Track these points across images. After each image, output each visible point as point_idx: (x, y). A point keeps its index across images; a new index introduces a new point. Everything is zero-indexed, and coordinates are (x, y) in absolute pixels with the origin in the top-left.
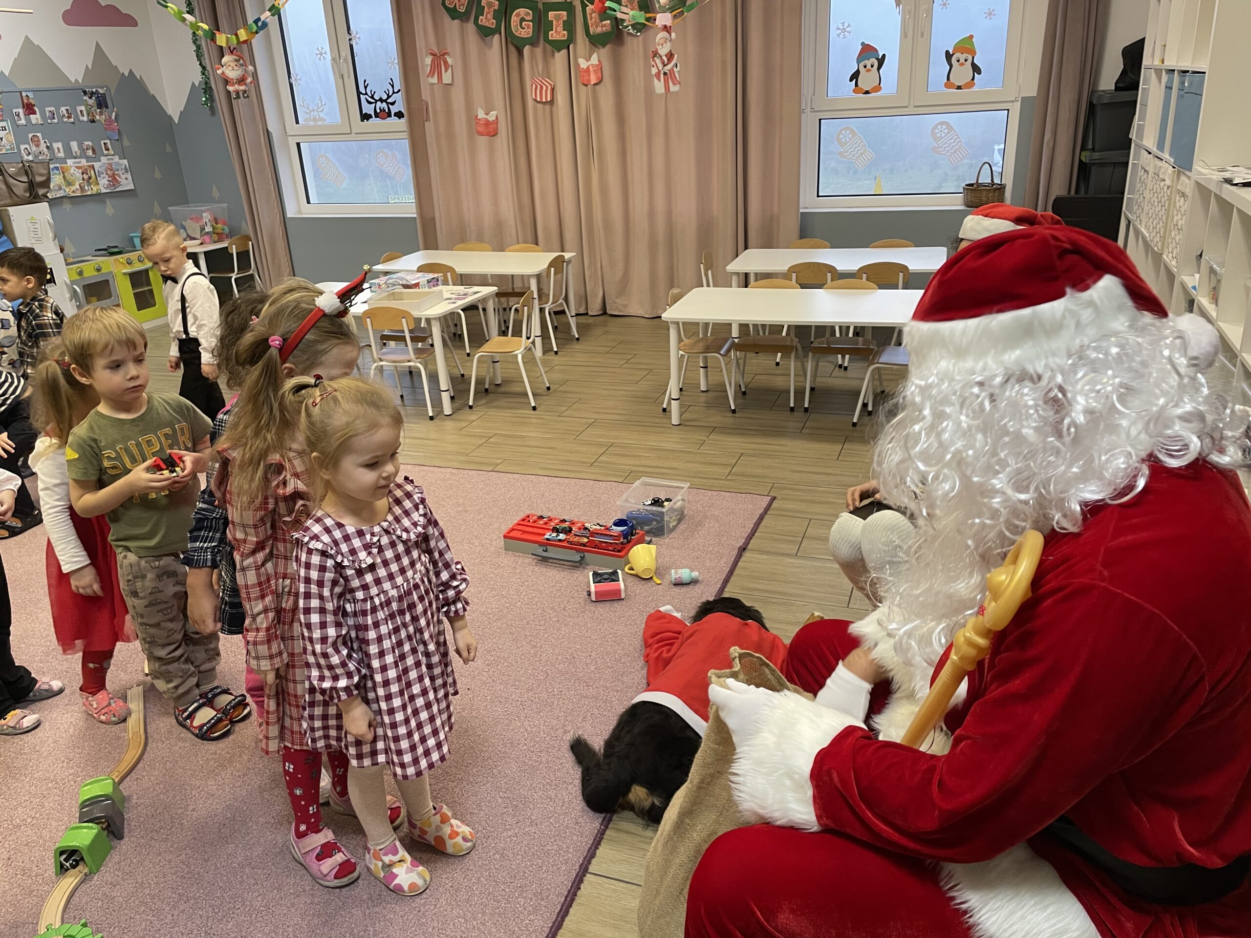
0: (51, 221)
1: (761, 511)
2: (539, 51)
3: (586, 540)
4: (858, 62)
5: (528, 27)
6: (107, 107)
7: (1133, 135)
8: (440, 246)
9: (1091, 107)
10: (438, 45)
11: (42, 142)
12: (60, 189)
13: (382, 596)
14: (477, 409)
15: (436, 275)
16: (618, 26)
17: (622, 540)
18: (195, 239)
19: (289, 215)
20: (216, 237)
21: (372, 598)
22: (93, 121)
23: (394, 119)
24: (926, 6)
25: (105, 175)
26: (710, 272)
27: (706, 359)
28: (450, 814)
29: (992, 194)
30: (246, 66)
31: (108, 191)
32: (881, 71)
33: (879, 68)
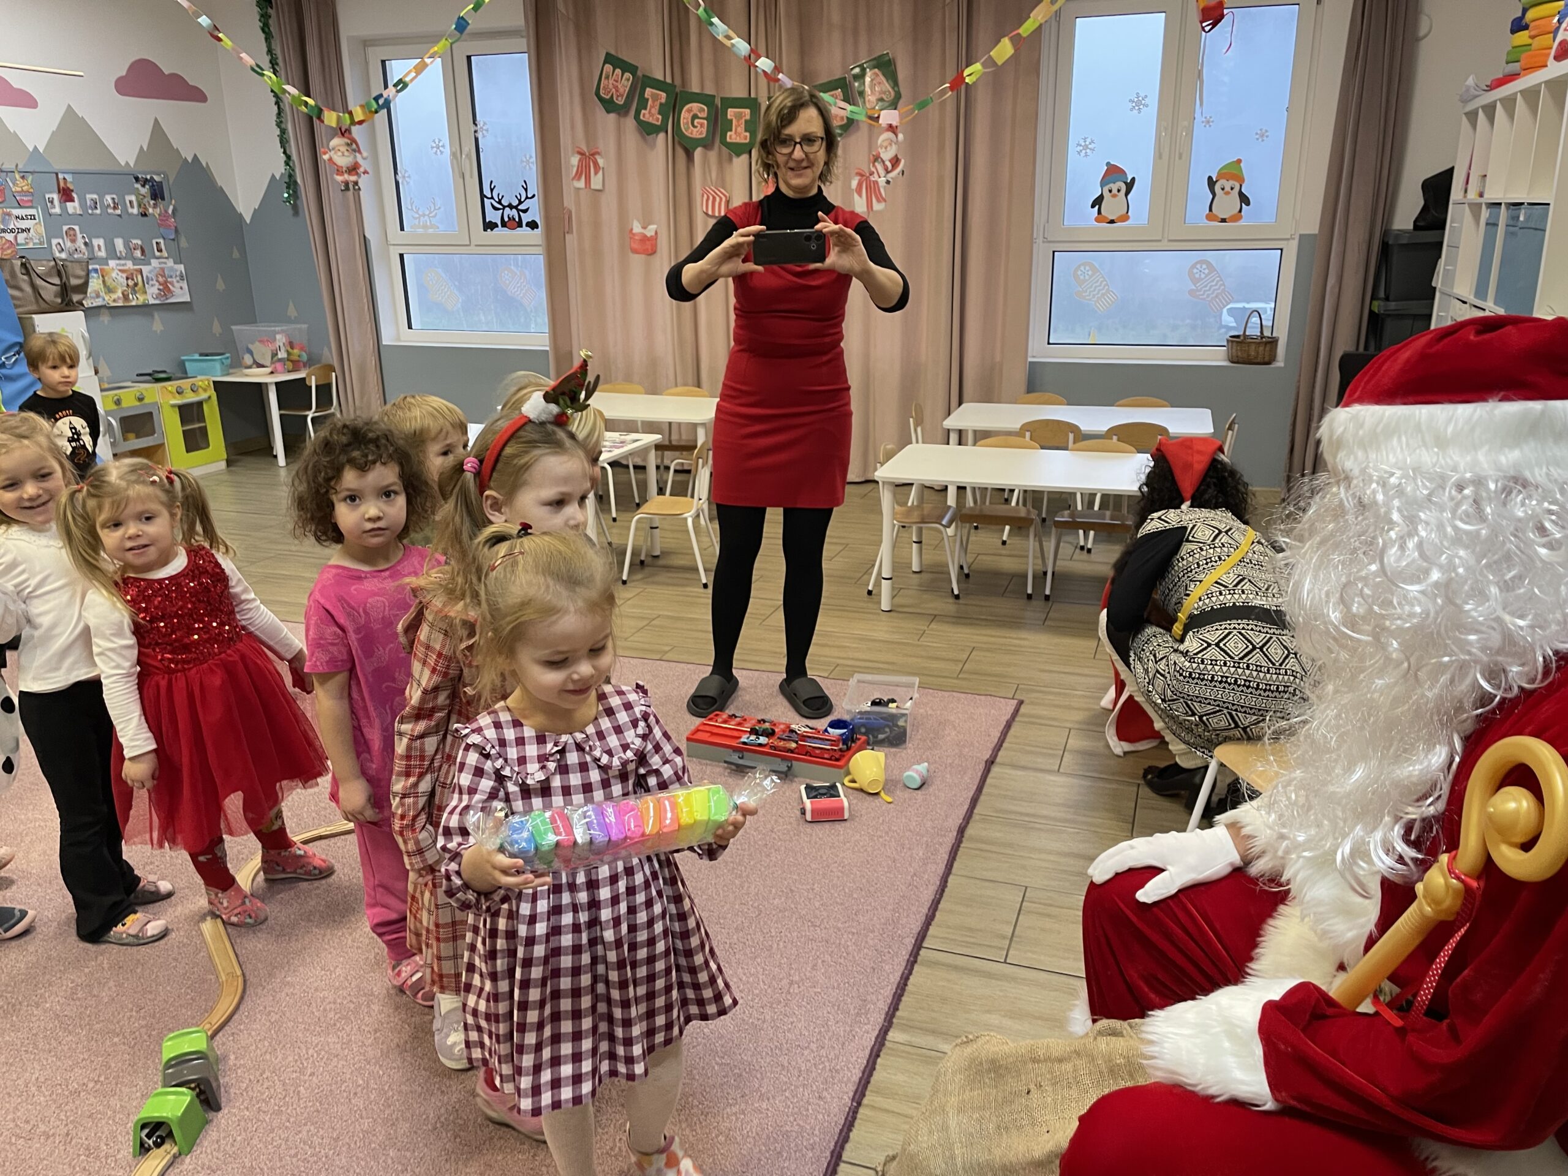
0: (86, 335)
1: (1008, 716)
2: (713, 155)
3: (794, 745)
4: (1103, 185)
5: (702, 125)
6: (163, 199)
7: (1438, 282)
9: (1385, 249)
10: (588, 144)
11: (79, 236)
12: (98, 296)
14: (632, 584)
17: (841, 746)
18: (263, 366)
19: (384, 343)
20: (290, 365)
22: (144, 215)
23: (525, 230)
24: (1186, 123)
25: (154, 282)
26: (919, 429)
27: (920, 530)
29: (1261, 348)
30: (359, 152)
31: (157, 302)
32: (1129, 197)
33: (1127, 194)
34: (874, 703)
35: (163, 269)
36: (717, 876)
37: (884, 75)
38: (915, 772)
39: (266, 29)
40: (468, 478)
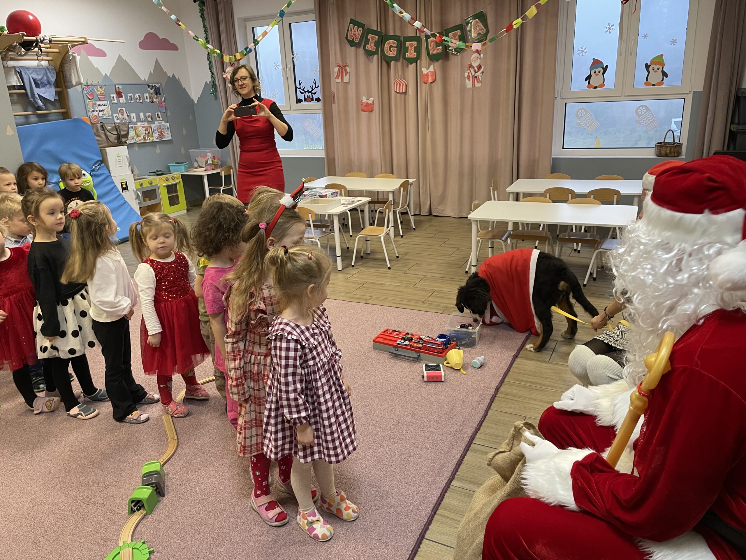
0: (128, 156)
2: (399, 64)
3: (421, 346)
4: (591, 69)
5: (394, 50)
6: (160, 95)
8: (337, 174)
9: (737, 98)
10: (342, 61)
11: (125, 112)
12: (133, 138)
13: (321, 362)
14: (356, 267)
15: (336, 191)
16: (446, 50)
17: (443, 347)
18: (202, 167)
20: (213, 167)
21: (317, 364)
22: (152, 102)
23: (315, 102)
24: (634, 37)
26: (496, 192)
27: (492, 243)
28: (345, 497)
29: (673, 149)
31: (158, 140)
32: (605, 75)
33: (603, 74)
34: (462, 327)
36: (381, 405)
37: (481, 22)
38: (478, 360)
39: (202, 16)
40: (262, 231)
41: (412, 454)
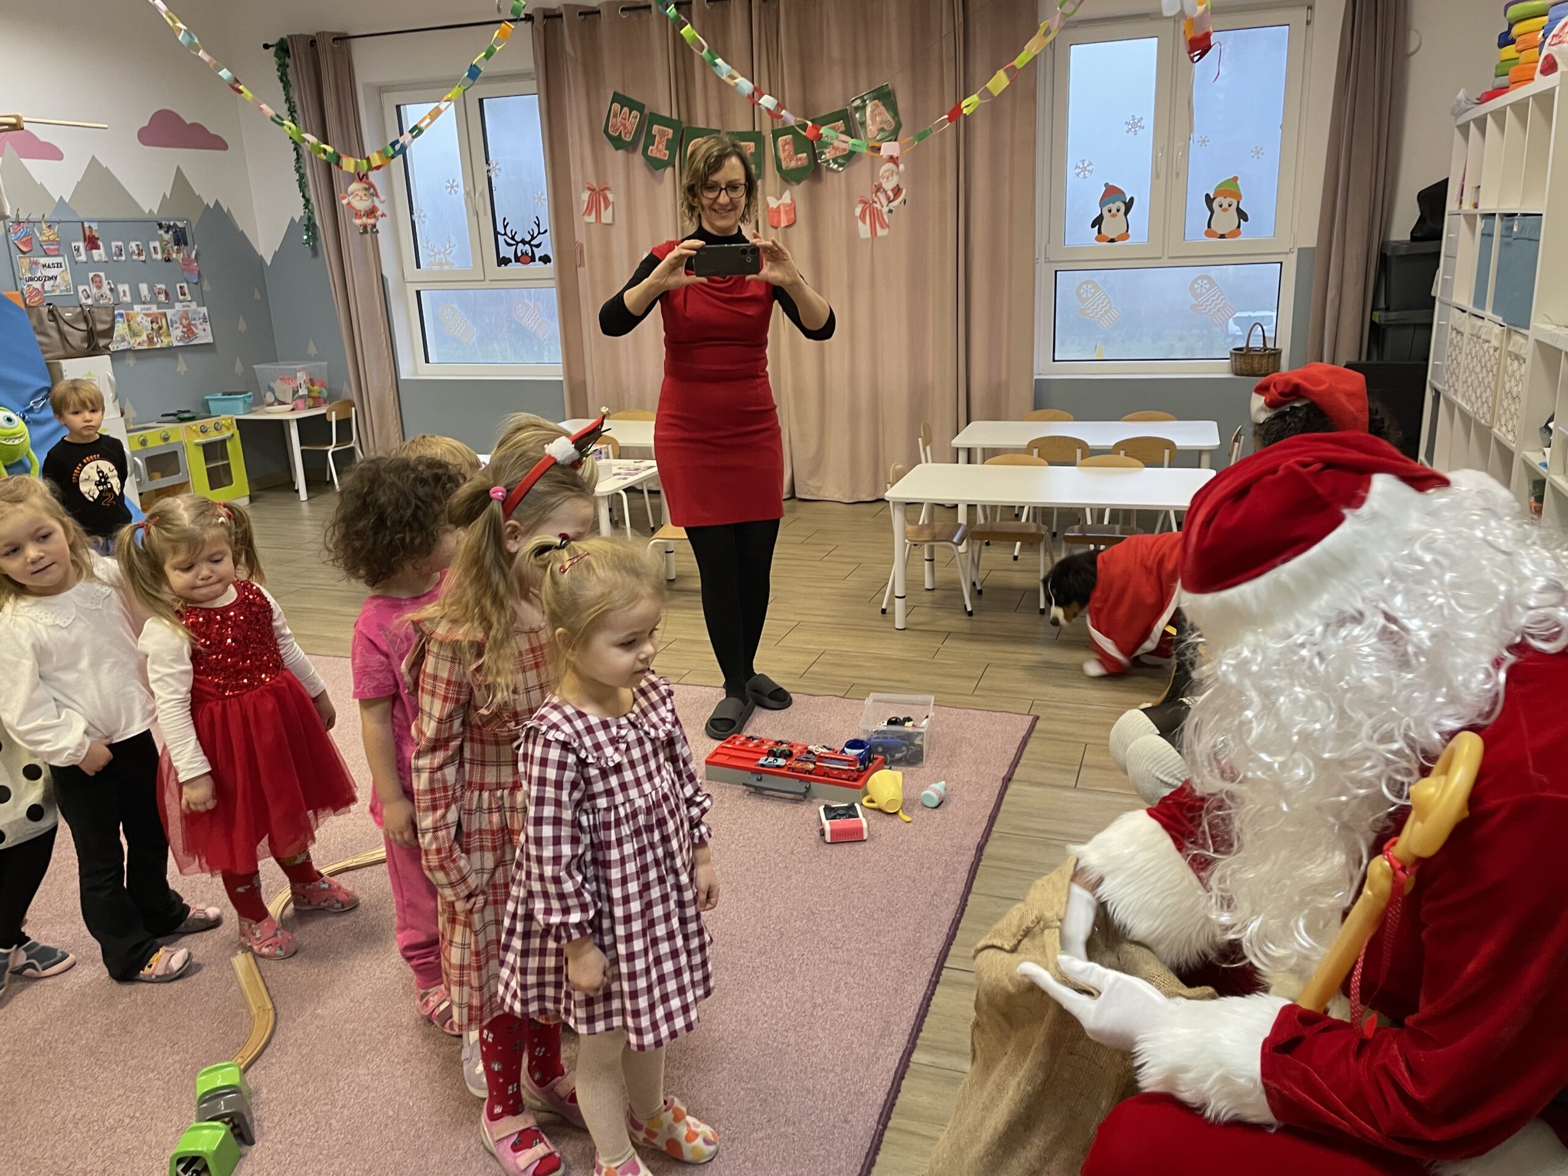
0: (113, 378)
1: (1024, 733)
3: (812, 766)
4: (1101, 206)
6: (186, 244)
7: (1437, 292)
8: (591, 413)
9: (1384, 260)
10: (597, 180)
11: (105, 282)
12: (123, 340)
13: (627, 805)
16: (815, 160)
17: (858, 766)
18: (284, 403)
19: (402, 377)
20: (310, 402)
21: (616, 807)
22: (168, 260)
23: (538, 264)
24: (1182, 143)
25: (178, 325)
26: (928, 448)
27: (932, 550)
28: (684, 1109)
29: (1265, 360)
30: (377, 196)
31: (181, 344)
32: (1128, 217)
33: (1126, 213)
34: (890, 722)
35: (186, 312)
36: (739, 900)
37: (885, 106)
38: (934, 790)
39: (284, 78)
40: (496, 506)
41: (819, 1001)
